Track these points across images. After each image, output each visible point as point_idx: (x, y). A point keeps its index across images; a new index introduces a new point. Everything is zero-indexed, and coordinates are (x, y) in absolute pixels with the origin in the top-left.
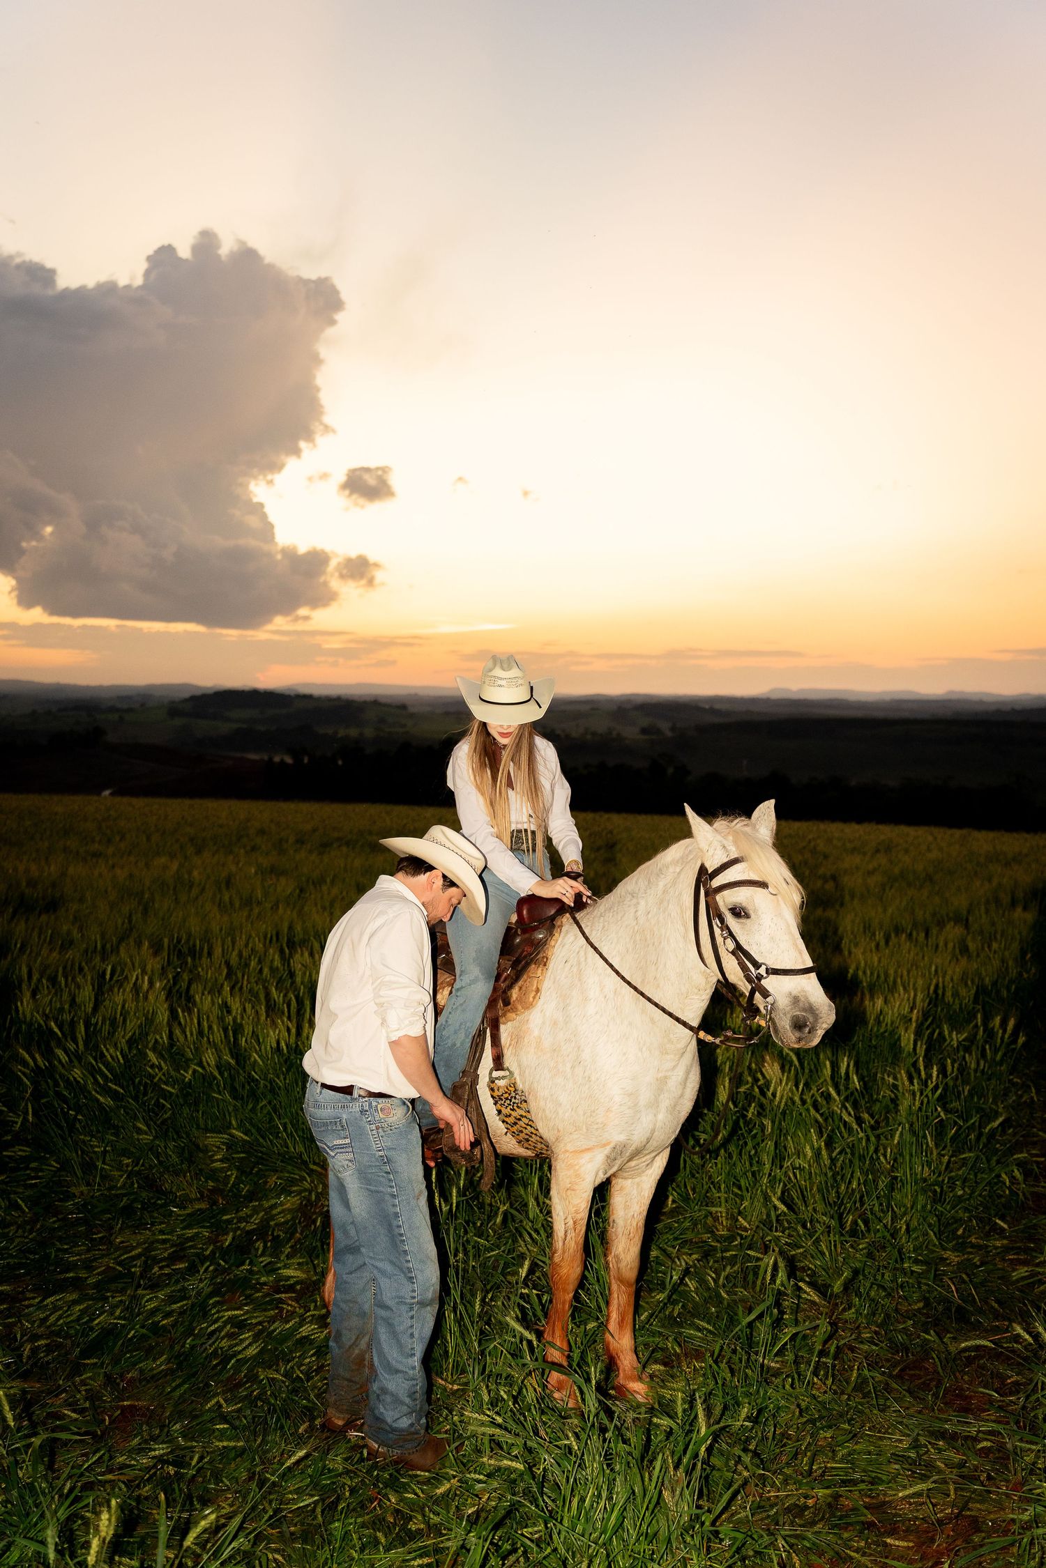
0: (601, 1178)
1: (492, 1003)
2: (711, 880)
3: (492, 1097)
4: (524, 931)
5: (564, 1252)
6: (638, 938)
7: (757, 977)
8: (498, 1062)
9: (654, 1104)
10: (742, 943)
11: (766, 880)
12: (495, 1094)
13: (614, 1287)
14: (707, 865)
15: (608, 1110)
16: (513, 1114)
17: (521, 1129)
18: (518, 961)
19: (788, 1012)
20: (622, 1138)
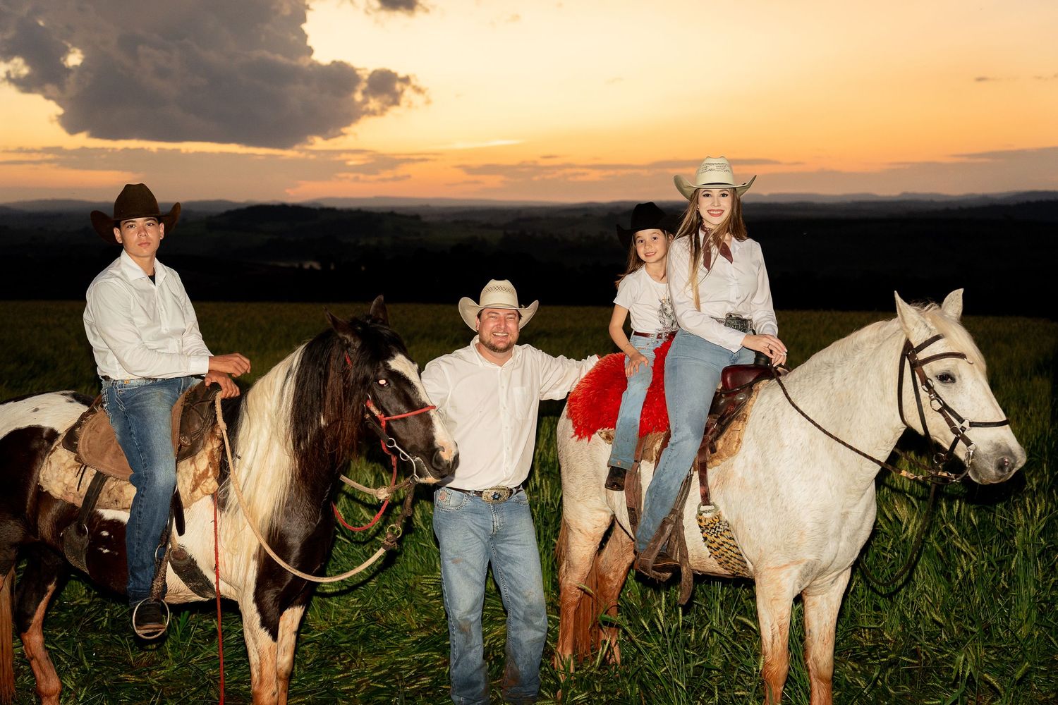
0: (797, 591)
1: (702, 451)
2: (916, 354)
3: (700, 527)
4: (727, 395)
5: (773, 653)
6: (833, 399)
7: (961, 429)
8: (706, 499)
9: (838, 534)
10: (948, 403)
11: (964, 352)
12: (702, 525)
13: (815, 684)
14: (913, 341)
15: (802, 534)
16: (717, 540)
17: (723, 553)
18: (722, 418)
19: (991, 457)
20: (812, 557)
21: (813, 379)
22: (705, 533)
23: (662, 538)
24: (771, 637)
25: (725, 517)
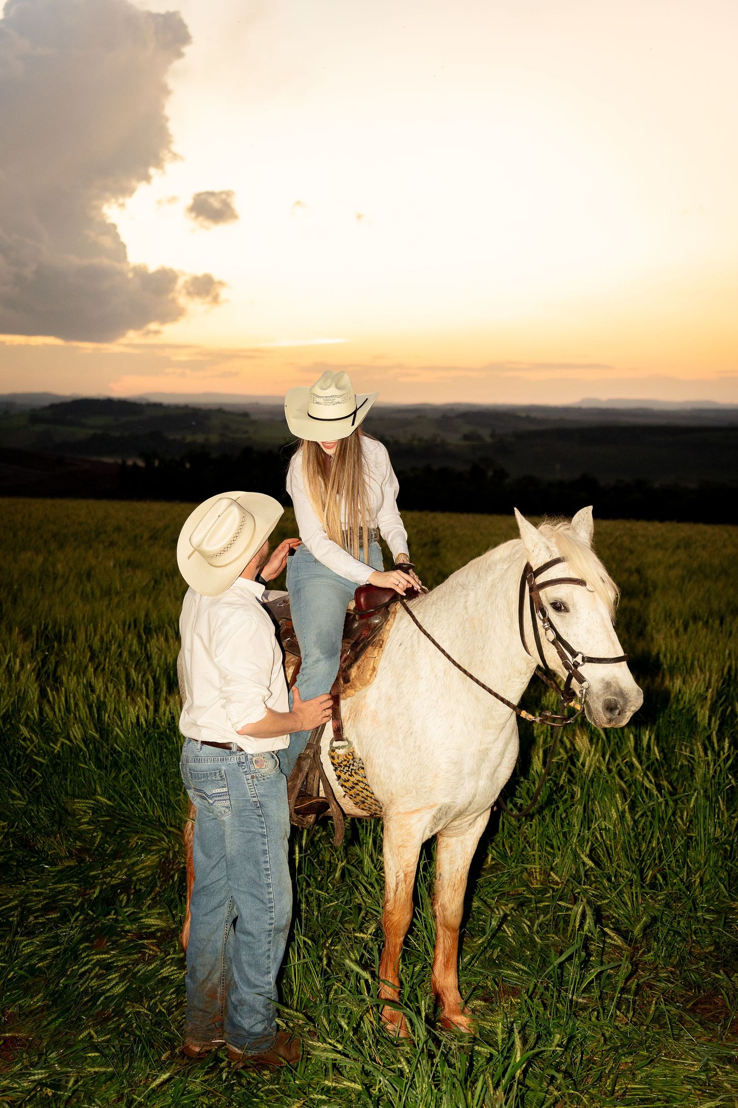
0: (428, 835)
2: (535, 578)
5: (395, 902)
6: (467, 625)
7: (574, 664)
8: (338, 734)
9: (476, 772)
10: (562, 634)
11: (585, 579)
12: (336, 762)
13: (440, 932)
14: (532, 564)
15: (436, 776)
16: (352, 779)
17: (358, 792)
18: (356, 644)
19: (601, 696)
20: (447, 800)
21: (448, 602)
22: (338, 771)
23: (300, 775)
24: (395, 884)
25: (358, 754)
